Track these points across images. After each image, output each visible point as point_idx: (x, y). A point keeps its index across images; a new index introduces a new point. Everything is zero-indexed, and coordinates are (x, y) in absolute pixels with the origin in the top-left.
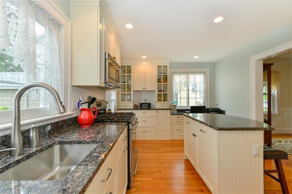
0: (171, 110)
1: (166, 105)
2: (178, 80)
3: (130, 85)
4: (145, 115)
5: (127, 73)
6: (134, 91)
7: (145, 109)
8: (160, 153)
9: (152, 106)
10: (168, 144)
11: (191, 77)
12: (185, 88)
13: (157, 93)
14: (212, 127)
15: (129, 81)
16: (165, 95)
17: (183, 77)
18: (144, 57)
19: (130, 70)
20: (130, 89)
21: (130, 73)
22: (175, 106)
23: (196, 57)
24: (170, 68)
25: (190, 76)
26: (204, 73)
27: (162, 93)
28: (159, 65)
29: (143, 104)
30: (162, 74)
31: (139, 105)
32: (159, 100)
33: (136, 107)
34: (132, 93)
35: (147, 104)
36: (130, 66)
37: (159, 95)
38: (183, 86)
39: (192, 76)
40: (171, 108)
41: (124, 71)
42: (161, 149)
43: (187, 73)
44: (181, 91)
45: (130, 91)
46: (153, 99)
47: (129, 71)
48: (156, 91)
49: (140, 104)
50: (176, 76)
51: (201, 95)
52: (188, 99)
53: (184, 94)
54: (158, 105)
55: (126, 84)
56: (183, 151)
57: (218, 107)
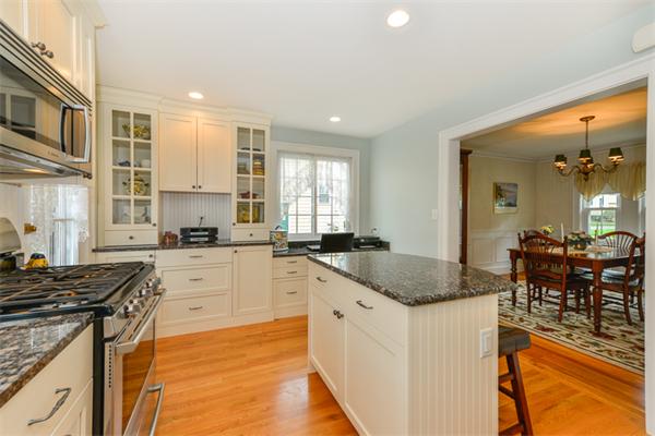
0: (273, 244)
1: (260, 232)
2: (291, 171)
3: (149, 173)
4: (197, 261)
5: (136, 136)
6: (161, 192)
7: (198, 245)
8: (241, 367)
9: (219, 236)
10: (265, 334)
11: (322, 166)
12: (309, 192)
13: (235, 199)
14: (394, 298)
15: (145, 162)
16: (259, 207)
17: (304, 164)
18: (196, 96)
19: (148, 129)
20: (147, 185)
21: (149, 138)
22: (284, 234)
23: (335, 119)
24: (272, 139)
25: (319, 163)
26: (349, 159)
27: (251, 200)
28: (241, 126)
29: (193, 230)
30: (251, 152)
31: (178, 233)
32: (242, 220)
33: (167, 242)
34: (154, 197)
35: (205, 230)
36: (148, 118)
37: (242, 208)
38: (303, 186)
39: (325, 163)
40: (274, 239)
41: (126, 128)
42: (244, 355)
43: (313, 156)
44: (297, 197)
45: (148, 193)
46: (223, 217)
47: (145, 131)
48: (234, 195)
49: (183, 231)
50: (286, 160)
51: (343, 207)
52: (315, 217)
53: (305, 205)
54: (239, 233)
55: (132, 169)
56: (304, 350)
57: (376, 234)
